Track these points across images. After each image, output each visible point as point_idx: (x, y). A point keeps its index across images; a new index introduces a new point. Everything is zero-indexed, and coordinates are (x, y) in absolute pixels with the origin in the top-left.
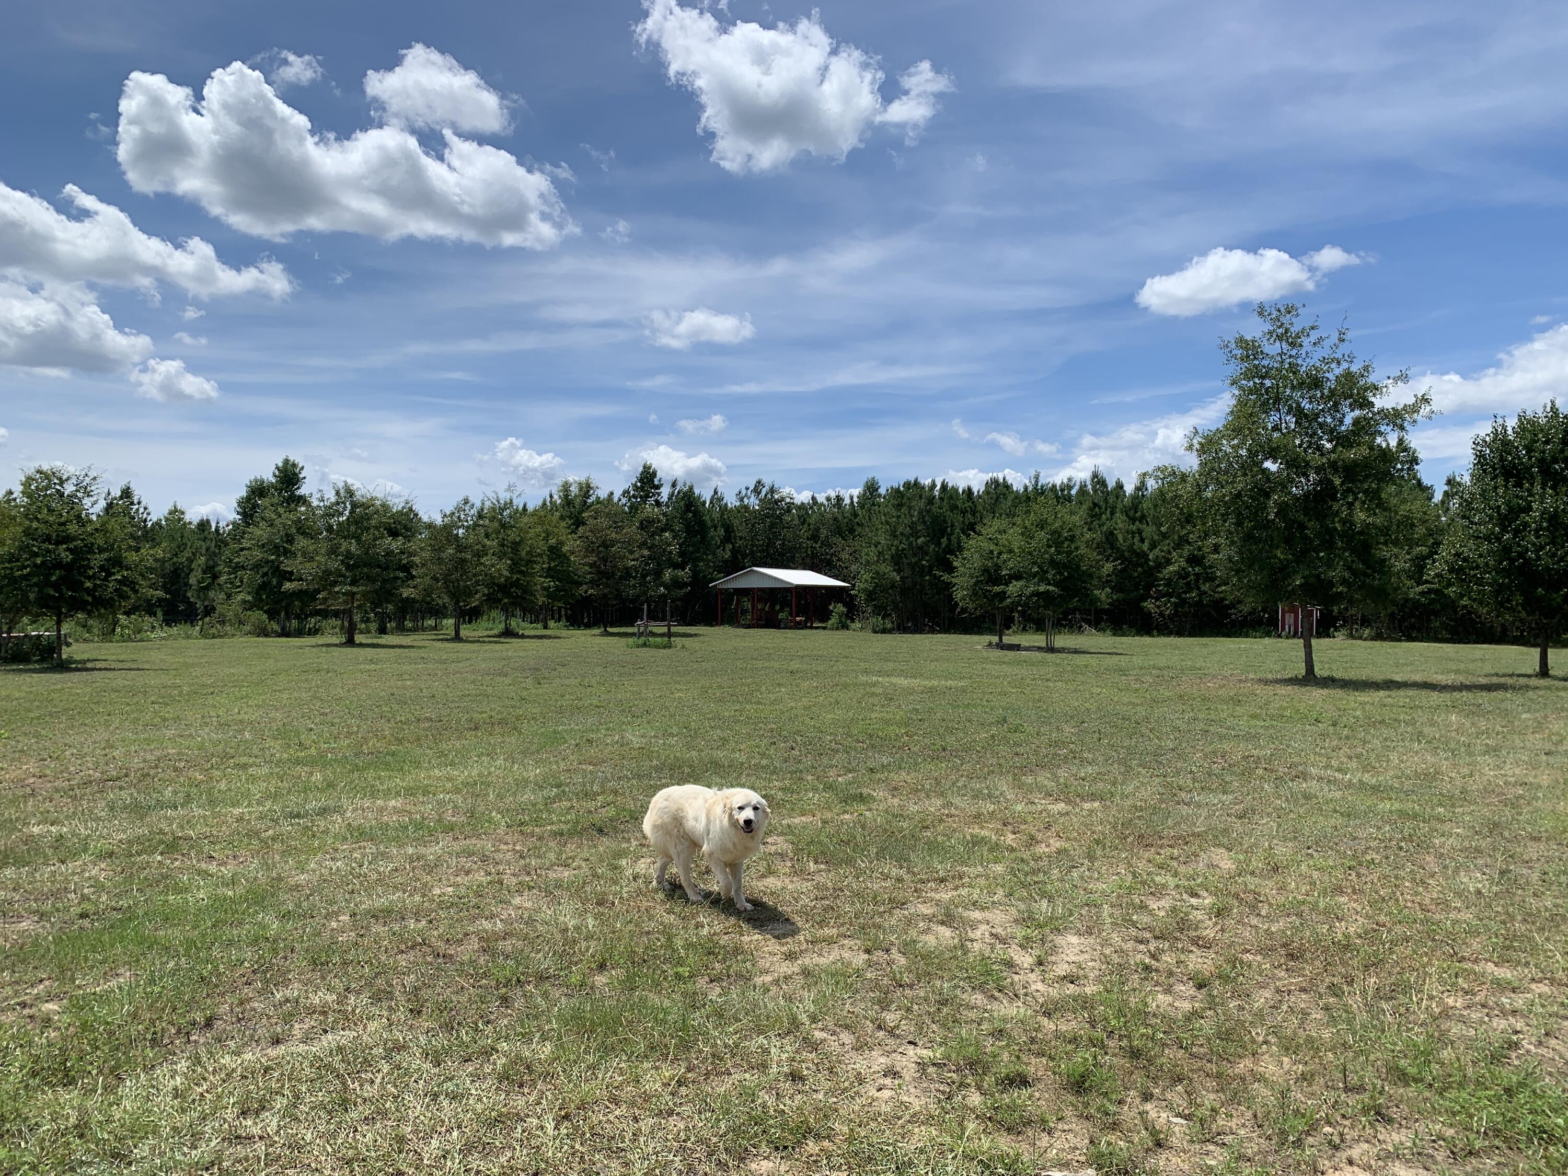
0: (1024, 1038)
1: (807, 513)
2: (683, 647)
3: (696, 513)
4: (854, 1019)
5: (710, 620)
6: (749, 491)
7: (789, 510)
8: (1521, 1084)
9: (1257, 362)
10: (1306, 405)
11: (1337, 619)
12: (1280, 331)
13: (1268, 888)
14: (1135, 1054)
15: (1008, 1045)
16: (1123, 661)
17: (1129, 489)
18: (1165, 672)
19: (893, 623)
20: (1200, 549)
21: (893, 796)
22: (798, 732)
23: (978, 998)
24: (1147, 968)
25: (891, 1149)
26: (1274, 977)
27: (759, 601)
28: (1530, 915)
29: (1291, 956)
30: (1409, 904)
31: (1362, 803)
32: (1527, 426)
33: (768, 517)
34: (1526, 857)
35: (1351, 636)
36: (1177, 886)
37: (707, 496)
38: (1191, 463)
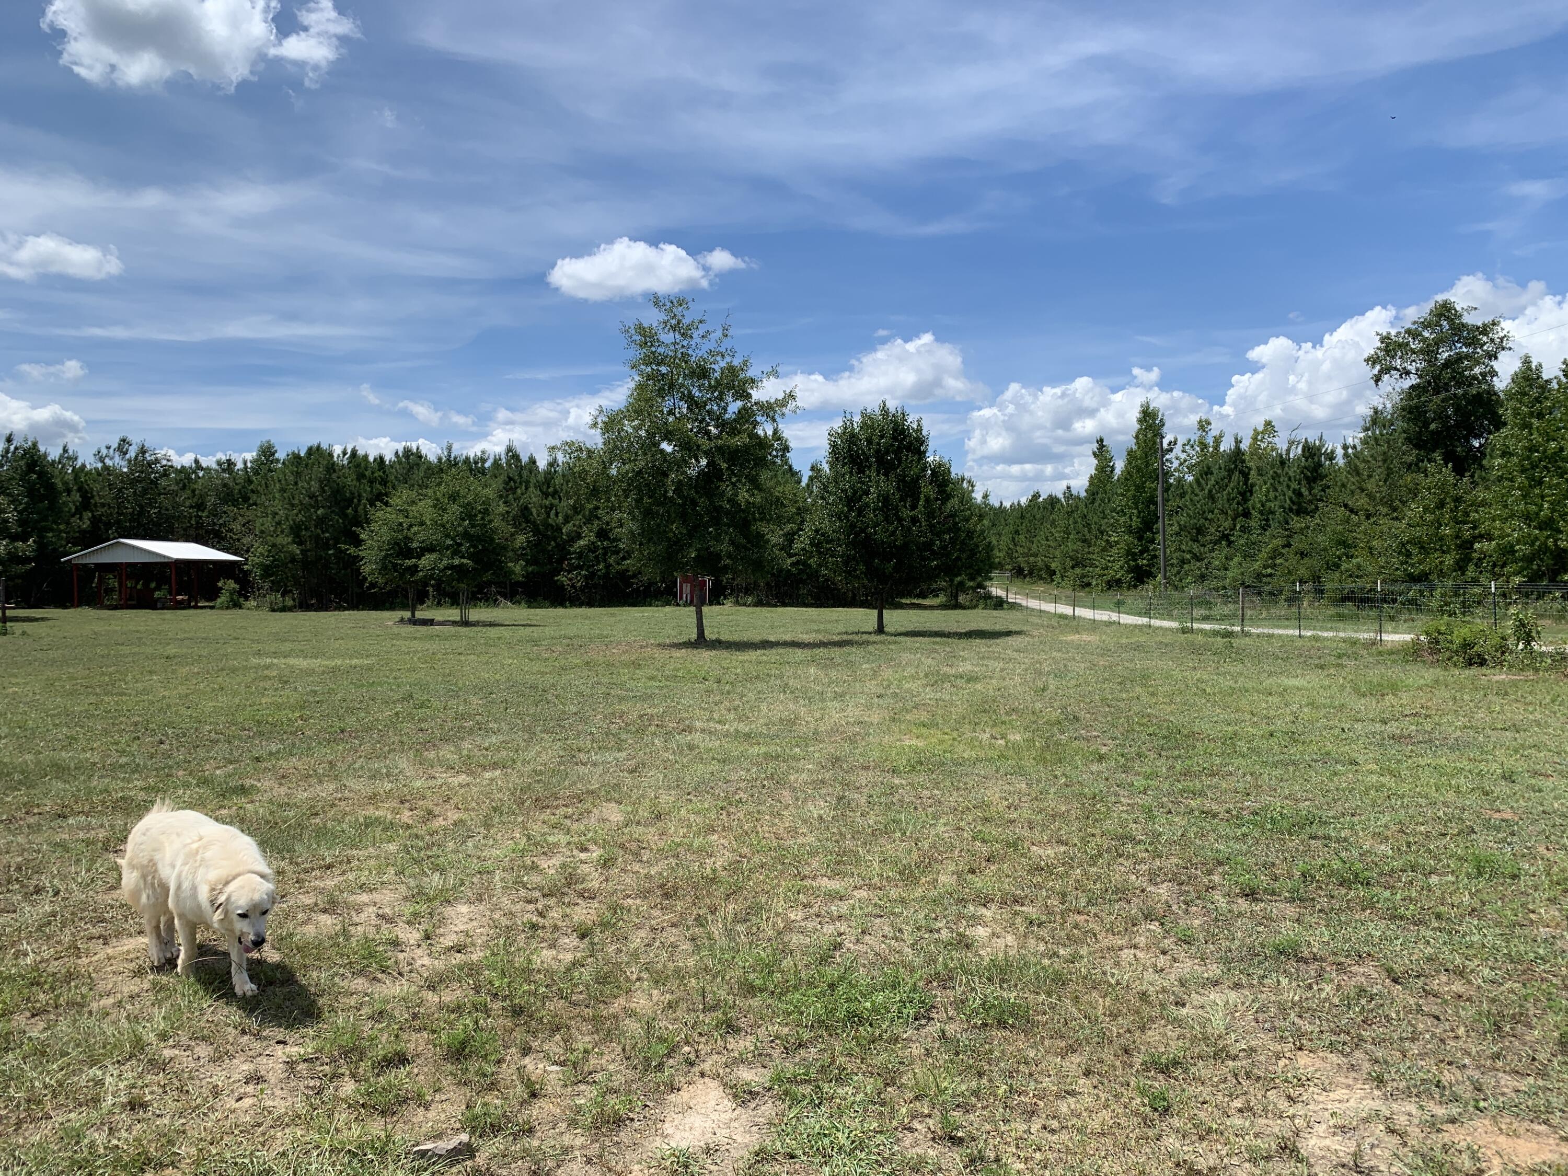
0: (407, 1016)
1: (189, 479)
2: (24, 633)
3: (42, 474)
4: (213, 1028)
5: (64, 601)
6: (111, 450)
7: (165, 474)
8: (841, 978)
9: (653, 349)
10: (696, 392)
11: (725, 588)
12: (673, 322)
13: (650, 835)
14: (517, 1011)
15: (388, 1026)
16: (536, 632)
17: (542, 464)
18: (575, 641)
19: (294, 600)
20: (608, 523)
21: (281, 784)
22: (171, 724)
23: (360, 983)
24: (534, 926)
25: (246, 1161)
26: (649, 918)
27: (129, 577)
28: (858, 832)
29: (666, 896)
30: (767, 835)
31: (735, 749)
32: (868, 422)
33: (140, 482)
34: (858, 785)
35: (737, 603)
36: (569, 843)
37: (54, 453)
38: (596, 440)
